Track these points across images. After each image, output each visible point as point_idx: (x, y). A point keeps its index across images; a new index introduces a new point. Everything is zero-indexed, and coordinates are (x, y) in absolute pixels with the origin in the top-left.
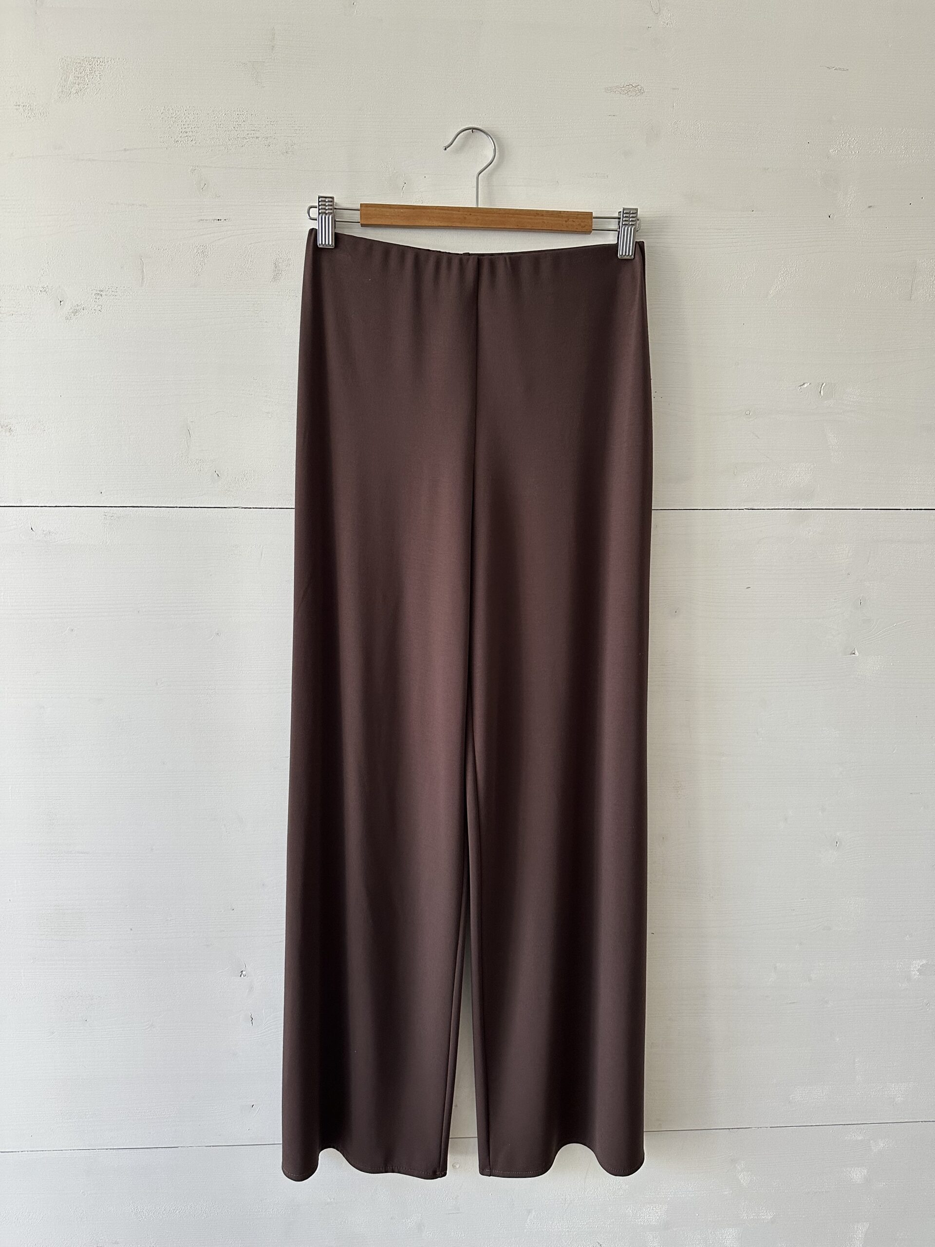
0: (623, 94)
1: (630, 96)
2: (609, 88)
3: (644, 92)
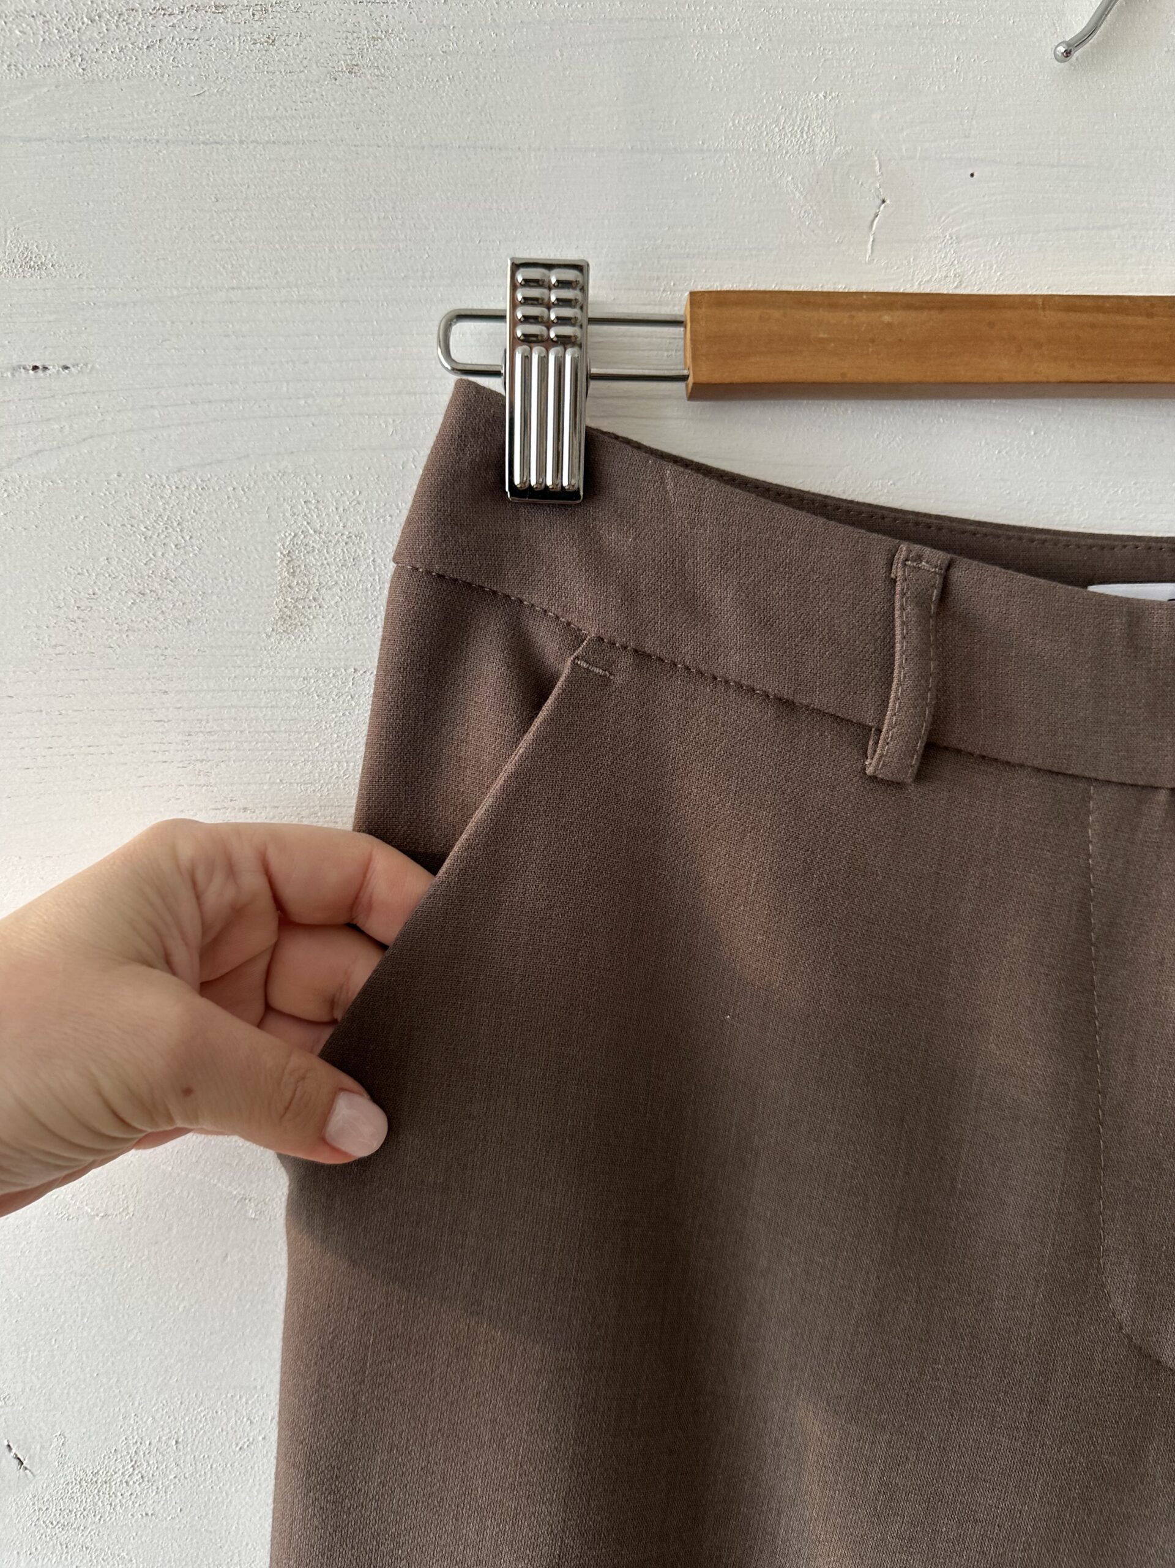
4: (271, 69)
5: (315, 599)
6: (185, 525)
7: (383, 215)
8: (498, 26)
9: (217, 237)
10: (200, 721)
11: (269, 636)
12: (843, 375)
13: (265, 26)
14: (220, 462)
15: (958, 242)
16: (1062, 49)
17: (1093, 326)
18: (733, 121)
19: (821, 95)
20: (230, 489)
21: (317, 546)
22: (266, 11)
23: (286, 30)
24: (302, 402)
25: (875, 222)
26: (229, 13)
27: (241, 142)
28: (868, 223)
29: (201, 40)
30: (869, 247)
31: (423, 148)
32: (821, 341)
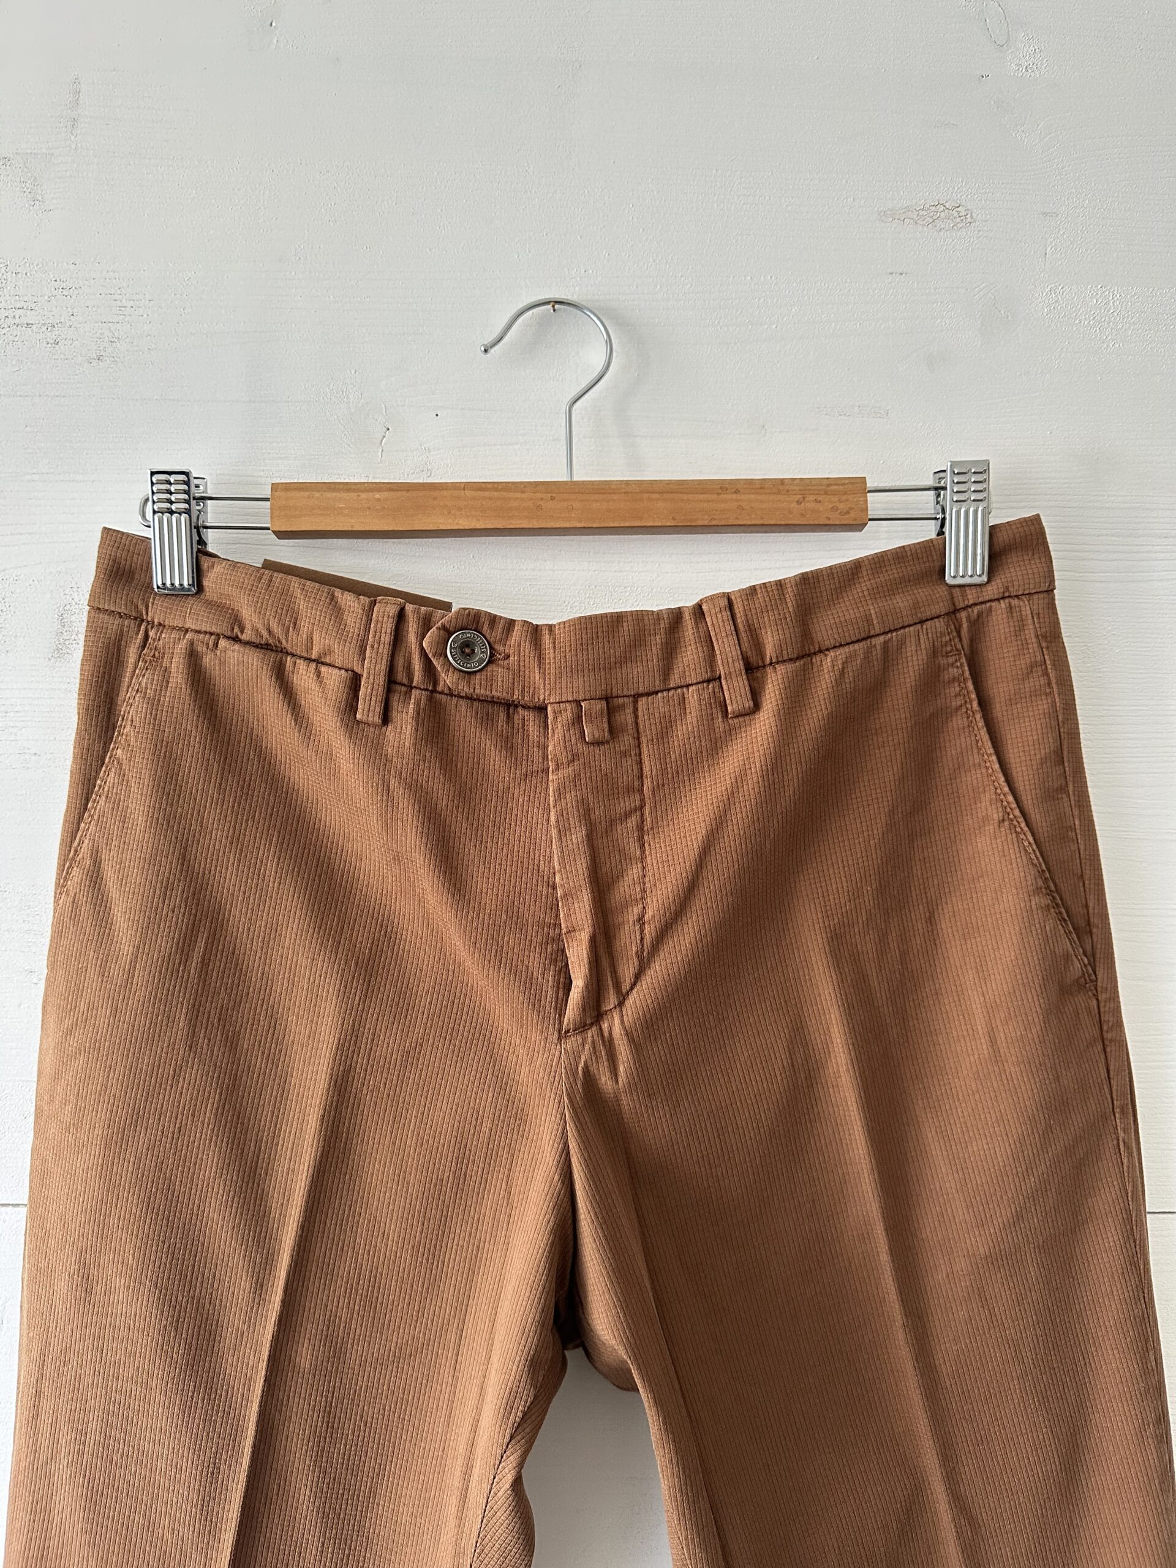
0: (924, 225)
1: (941, 230)
2: (889, 212)
3: (975, 221)
4: (56, 357)
5: (75, 640)
6: (6, 600)
7: (115, 435)
8: (178, 335)
9: (26, 446)
10: (12, 705)
11: (50, 660)
12: (352, 526)
13: (53, 335)
14: (26, 566)
15: (429, 452)
16: (483, 349)
17: (491, 498)
18: (305, 385)
19: (353, 372)
20: (31, 581)
21: (77, 611)
22: (54, 327)
23: (65, 337)
24: (70, 535)
25: (384, 441)
26: (34, 327)
27: (40, 396)
28: (379, 441)
29: (19, 342)
30: (380, 454)
31: (137, 400)
32: (341, 508)
